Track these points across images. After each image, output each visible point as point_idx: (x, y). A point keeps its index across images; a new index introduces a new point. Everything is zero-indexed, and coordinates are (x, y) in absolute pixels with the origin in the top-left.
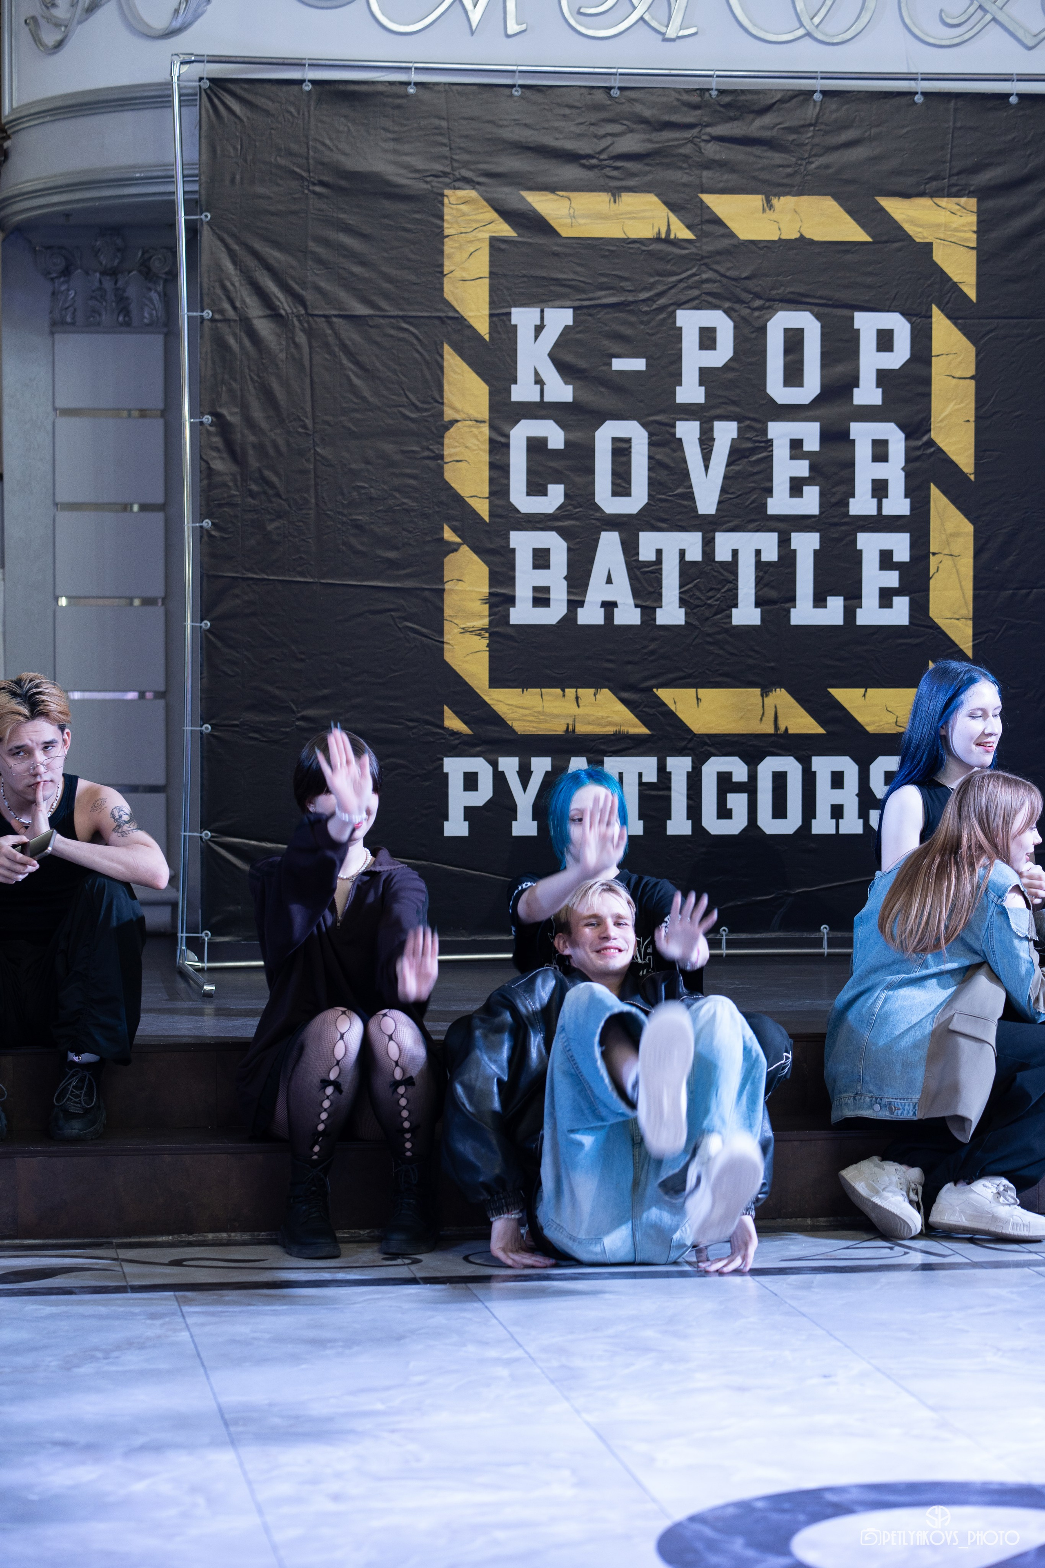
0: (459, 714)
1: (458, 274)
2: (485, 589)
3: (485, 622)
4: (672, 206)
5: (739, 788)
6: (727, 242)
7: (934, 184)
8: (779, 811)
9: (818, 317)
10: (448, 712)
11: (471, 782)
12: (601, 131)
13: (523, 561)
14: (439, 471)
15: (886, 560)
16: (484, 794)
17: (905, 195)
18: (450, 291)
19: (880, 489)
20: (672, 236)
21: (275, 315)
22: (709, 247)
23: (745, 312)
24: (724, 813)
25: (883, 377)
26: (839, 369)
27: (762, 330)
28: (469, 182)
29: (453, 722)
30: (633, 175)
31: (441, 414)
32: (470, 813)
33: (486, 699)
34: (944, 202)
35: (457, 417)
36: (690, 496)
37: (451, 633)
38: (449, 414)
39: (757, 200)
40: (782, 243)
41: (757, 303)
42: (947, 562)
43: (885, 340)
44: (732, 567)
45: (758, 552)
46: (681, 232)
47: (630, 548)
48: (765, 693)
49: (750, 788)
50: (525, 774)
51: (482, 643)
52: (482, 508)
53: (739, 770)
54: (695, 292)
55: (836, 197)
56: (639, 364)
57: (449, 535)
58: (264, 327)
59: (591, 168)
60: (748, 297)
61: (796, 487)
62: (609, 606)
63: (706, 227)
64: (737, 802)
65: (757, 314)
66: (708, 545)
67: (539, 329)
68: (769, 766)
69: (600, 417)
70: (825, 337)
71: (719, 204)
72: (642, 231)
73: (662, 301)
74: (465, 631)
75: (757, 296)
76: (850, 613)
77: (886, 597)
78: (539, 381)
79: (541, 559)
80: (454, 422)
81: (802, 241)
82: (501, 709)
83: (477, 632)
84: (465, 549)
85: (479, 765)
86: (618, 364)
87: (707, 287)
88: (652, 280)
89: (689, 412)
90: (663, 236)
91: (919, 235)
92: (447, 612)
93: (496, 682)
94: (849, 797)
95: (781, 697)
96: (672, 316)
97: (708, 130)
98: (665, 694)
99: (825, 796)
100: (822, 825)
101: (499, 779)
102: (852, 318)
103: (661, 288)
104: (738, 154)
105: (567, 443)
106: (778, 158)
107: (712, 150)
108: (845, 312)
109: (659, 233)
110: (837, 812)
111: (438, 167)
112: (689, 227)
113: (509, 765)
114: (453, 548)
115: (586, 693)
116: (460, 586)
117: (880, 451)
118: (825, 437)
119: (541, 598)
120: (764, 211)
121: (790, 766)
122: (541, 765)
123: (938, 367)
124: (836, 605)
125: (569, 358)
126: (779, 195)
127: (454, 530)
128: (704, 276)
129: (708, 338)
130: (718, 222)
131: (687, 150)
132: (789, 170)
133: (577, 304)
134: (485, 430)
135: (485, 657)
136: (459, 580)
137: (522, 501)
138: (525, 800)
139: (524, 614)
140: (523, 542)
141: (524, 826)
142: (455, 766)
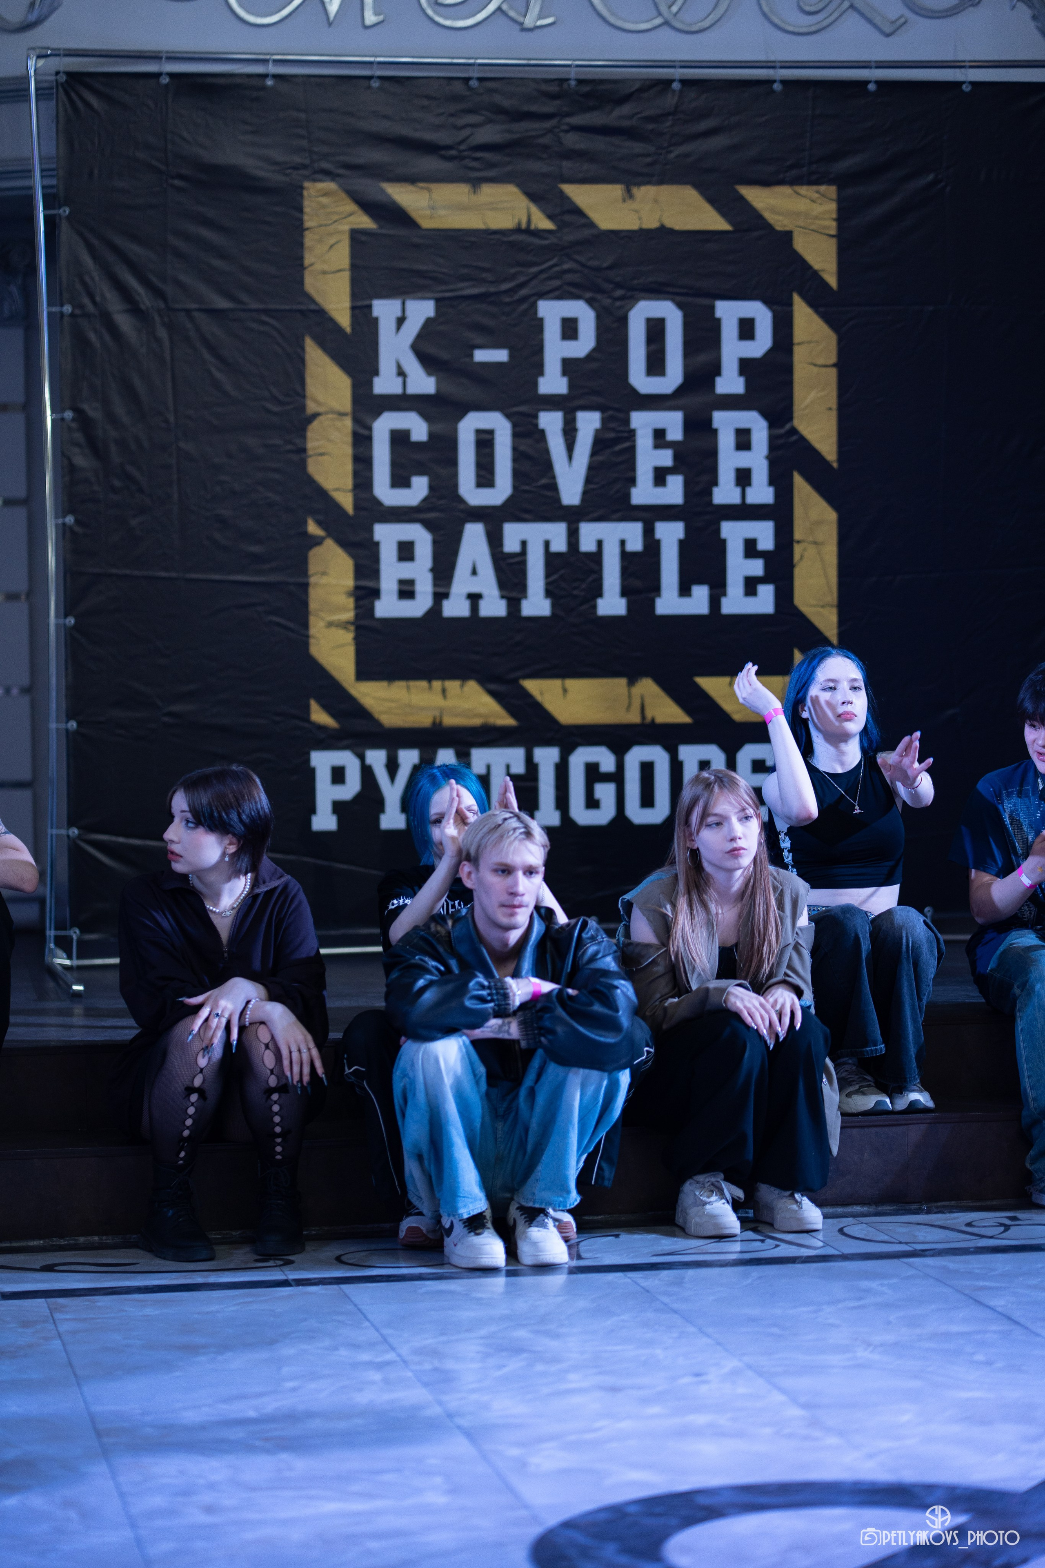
0: (327, 708)
1: (318, 267)
2: (349, 582)
3: (350, 615)
4: (533, 197)
5: (606, 778)
6: (587, 232)
7: (794, 173)
8: (647, 800)
9: (680, 306)
10: (314, 706)
11: (338, 775)
12: (461, 122)
13: (388, 554)
14: (302, 465)
15: (751, 549)
16: (352, 788)
17: (765, 182)
18: (311, 284)
19: (743, 477)
20: (533, 227)
21: (134, 309)
22: (569, 237)
23: (607, 302)
24: (592, 803)
25: (746, 366)
26: (702, 358)
27: (623, 321)
28: (329, 175)
29: (320, 716)
30: (492, 165)
31: (303, 407)
32: (338, 807)
33: (353, 692)
34: (804, 190)
35: (320, 409)
36: (553, 487)
37: (317, 627)
38: (311, 407)
39: (616, 190)
40: (643, 234)
41: (619, 293)
42: (811, 550)
43: (747, 329)
44: (596, 557)
45: (623, 543)
46: (543, 223)
47: (495, 539)
48: (631, 682)
49: (617, 778)
50: (392, 767)
51: (347, 637)
52: (346, 501)
53: (606, 760)
54: (556, 283)
55: (697, 186)
56: (501, 355)
57: (313, 528)
58: (124, 322)
59: (451, 158)
60: (609, 287)
61: (660, 476)
62: (474, 598)
63: (568, 218)
64: (605, 792)
65: (618, 304)
66: (573, 536)
67: (401, 321)
68: (636, 756)
69: (463, 409)
70: (688, 326)
71: (579, 194)
72: (502, 221)
73: (523, 292)
74: (330, 624)
75: (619, 286)
76: (715, 602)
77: (751, 586)
78: (401, 373)
79: (406, 551)
80: (316, 415)
81: (663, 232)
82: (368, 703)
83: (344, 625)
84: (329, 543)
85: (346, 759)
86: (481, 356)
87: (569, 277)
88: (513, 271)
89: (552, 402)
90: (524, 226)
91: (780, 223)
92: (313, 605)
93: (363, 673)
95: (647, 687)
96: (534, 306)
97: (569, 120)
98: (532, 686)
101: (367, 773)
102: (712, 308)
103: (522, 279)
104: (599, 144)
105: (431, 435)
106: (638, 147)
107: (571, 140)
108: (706, 301)
109: (519, 224)
111: (297, 159)
112: (550, 217)
113: (377, 758)
114: (317, 542)
115: (453, 685)
116: (324, 580)
117: (743, 440)
118: (689, 426)
119: (406, 591)
120: (624, 200)
121: (657, 755)
122: (409, 758)
123: (800, 355)
124: (701, 595)
125: (431, 350)
126: (639, 184)
127: (319, 523)
128: (566, 266)
129: (570, 329)
130: (578, 212)
131: (547, 140)
132: (649, 160)
133: (439, 295)
134: (348, 423)
135: (351, 651)
136: (324, 574)
137: (386, 494)
138: (393, 793)
139: (389, 607)
140: (387, 535)
141: (393, 819)
142: (323, 760)
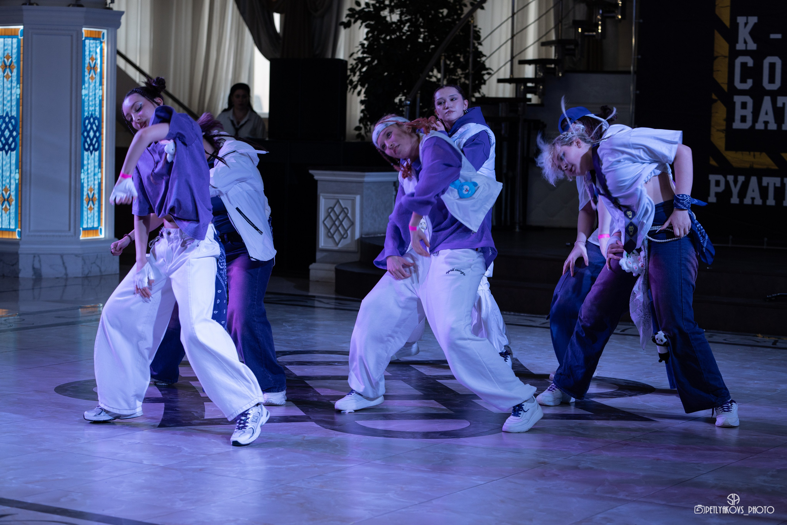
0: (715, 160)
1: (721, 4)
2: (724, 116)
3: (724, 128)
10: (711, 159)
11: (718, 183)
13: (738, 106)
14: (712, 74)
16: (722, 188)
18: (717, 11)
29: (713, 162)
31: (713, 54)
32: (717, 194)
33: (724, 155)
35: (718, 55)
37: (714, 131)
38: (716, 54)
47: (774, 102)
50: (736, 182)
51: (723, 135)
52: (725, 87)
56: (779, 36)
57: (714, 97)
62: (766, 123)
67: (746, 24)
69: (766, 55)
74: (718, 130)
78: (745, 43)
79: (744, 106)
82: (729, 158)
83: (722, 131)
84: (719, 102)
85: (720, 178)
86: (772, 36)
92: (713, 124)
93: (728, 148)
98: (784, 155)
101: (727, 183)
105: (754, 64)
113: (730, 178)
114: (715, 101)
115: (757, 153)
116: (717, 115)
119: (743, 119)
122: (741, 179)
125: (756, 34)
127: (716, 95)
133: (759, 15)
134: (727, 60)
135: (724, 140)
136: (717, 112)
137: (738, 85)
138: (735, 191)
139: (737, 125)
140: (738, 100)
141: (735, 200)
142: (713, 178)
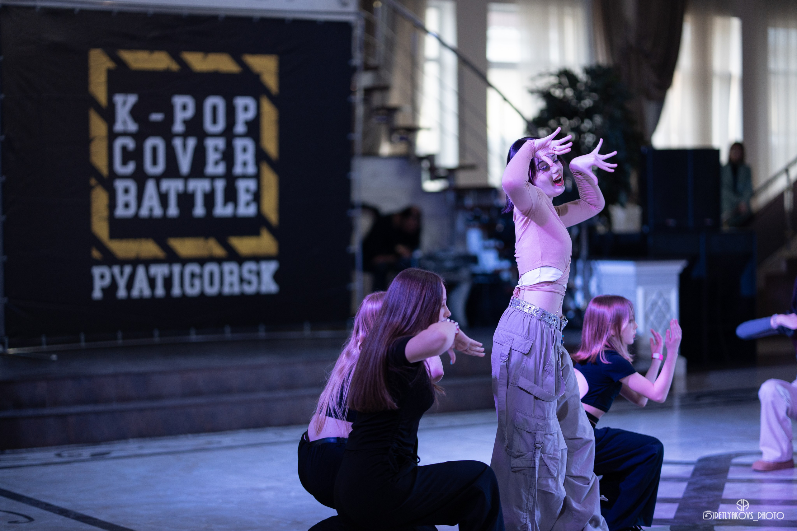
0: (98, 251)
2: (106, 202)
3: (106, 215)
4: (173, 57)
5: (197, 277)
8: (212, 283)
9: (223, 99)
10: (93, 250)
11: (102, 277)
12: (146, 28)
13: (120, 192)
15: (247, 191)
16: (107, 281)
17: (252, 54)
18: (92, 88)
19: (245, 164)
24: (192, 285)
25: (246, 122)
27: (203, 105)
28: (99, 46)
29: (96, 254)
31: (89, 135)
32: (102, 289)
33: (108, 245)
35: (96, 135)
36: (178, 167)
37: (94, 219)
38: (92, 136)
39: (201, 55)
40: (209, 72)
41: (202, 92)
43: (246, 109)
44: (194, 194)
45: (203, 188)
46: (174, 67)
47: (158, 186)
48: (206, 240)
49: (201, 276)
50: (122, 273)
51: (106, 223)
52: (104, 171)
53: (197, 270)
54: (180, 88)
55: (230, 54)
56: (160, 117)
57: (93, 182)
60: (199, 90)
61: (216, 163)
62: (151, 210)
64: (197, 282)
66: (186, 186)
67: (124, 103)
68: (207, 268)
69: (147, 136)
70: (226, 107)
72: (161, 66)
73: (167, 93)
74: (100, 218)
75: (202, 90)
76: (235, 210)
77: (248, 204)
78: (125, 123)
79: (126, 191)
80: (94, 139)
81: (217, 72)
82: (113, 248)
83: (104, 219)
84: (99, 188)
85: (105, 270)
86: (153, 117)
89: (178, 135)
91: (257, 70)
92: (93, 210)
93: (112, 237)
94: (235, 279)
95: (212, 242)
96: (171, 98)
98: (172, 240)
99: (227, 279)
100: (227, 290)
101: (113, 275)
102: (234, 100)
105: (135, 147)
108: (232, 97)
109: (167, 68)
110: (231, 285)
111: (88, 40)
112: (177, 65)
113: (116, 270)
114: (94, 186)
117: (245, 150)
118: (226, 144)
119: (127, 206)
120: (204, 59)
121: (215, 268)
122: (128, 270)
124: (230, 208)
126: (209, 53)
127: (95, 179)
129: (184, 107)
130: (187, 65)
133: (139, 93)
134: (105, 142)
135: (107, 229)
136: (97, 199)
137: (119, 168)
138: (122, 283)
139: (120, 212)
140: (120, 185)
141: (122, 293)
142: (97, 271)
